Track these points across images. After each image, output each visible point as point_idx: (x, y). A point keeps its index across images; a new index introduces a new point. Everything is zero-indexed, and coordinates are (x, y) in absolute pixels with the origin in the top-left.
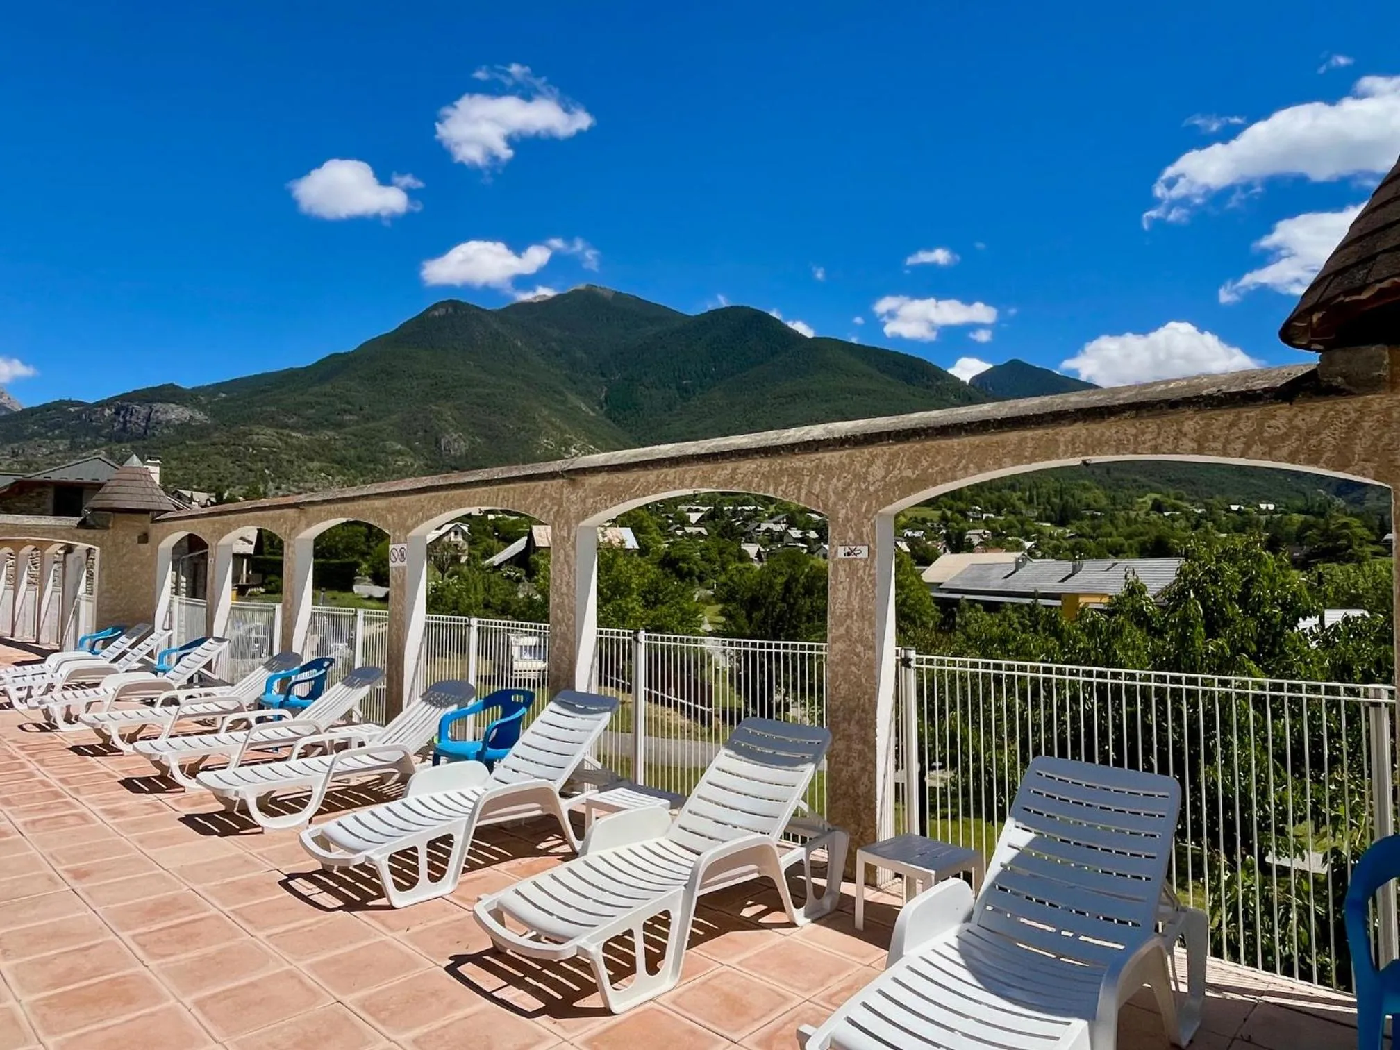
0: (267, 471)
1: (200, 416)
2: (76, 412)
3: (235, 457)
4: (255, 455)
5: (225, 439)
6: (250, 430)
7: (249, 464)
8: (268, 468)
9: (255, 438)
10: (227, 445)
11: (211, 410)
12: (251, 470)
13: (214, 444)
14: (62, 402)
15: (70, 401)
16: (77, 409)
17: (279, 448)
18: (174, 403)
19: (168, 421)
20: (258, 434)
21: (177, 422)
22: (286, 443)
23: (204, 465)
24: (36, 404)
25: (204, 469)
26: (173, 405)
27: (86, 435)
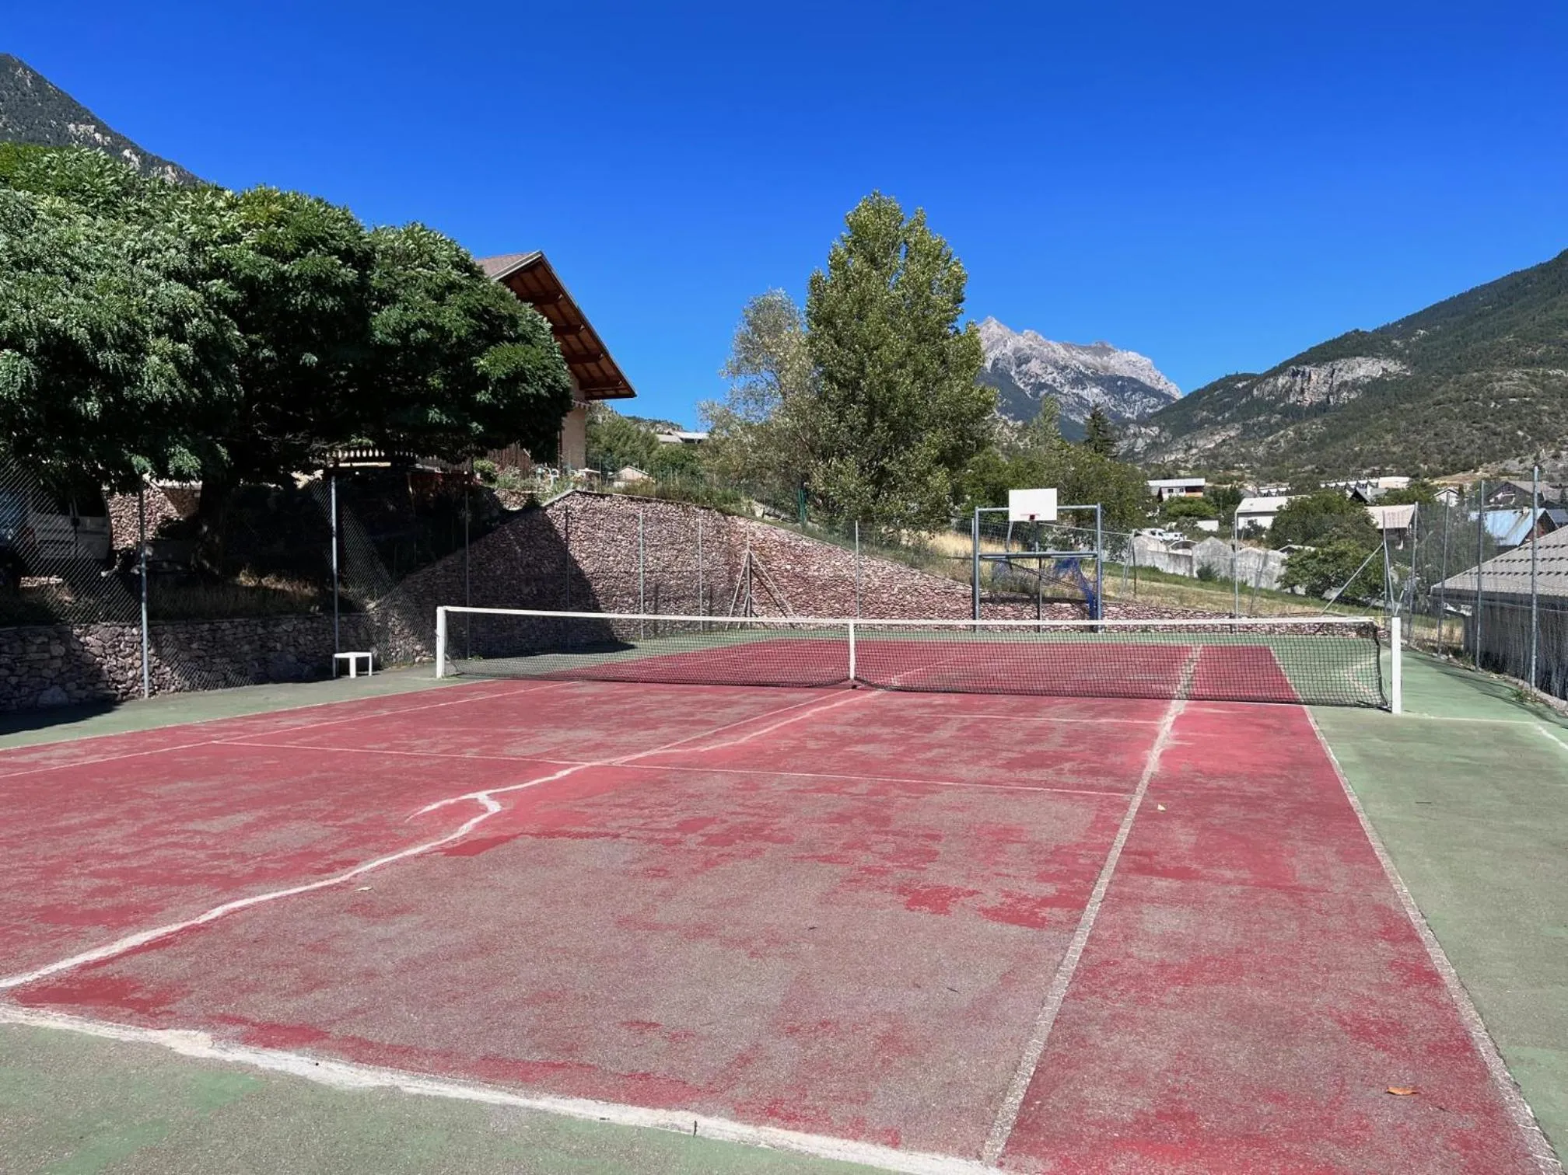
0: (1520, 433)
1: (1393, 367)
2: (1244, 387)
3: (1472, 417)
4: (1499, 411)
5: (1453, 395)
6: (1489, 376)
7: (1493, 425)
8: (1520, 428)
9: (1497, 386)
10: (1457, 402)
11: (1409, 357)
12: (1495, 434)
13: (1439, 403)
14: (1229, 378)
15: (1237, 374)
16: (1245, 383)
17: (1534, 396)
18: (1360, 355)
19: (1356, 381)
20: (1500, 380)
21: (1367, 380)
22: (1544, 387)
23: (1430, 434)
24: (1201, 386)
25: (1430, 440)
26: (1359, 359)
27: (1259, 415)
